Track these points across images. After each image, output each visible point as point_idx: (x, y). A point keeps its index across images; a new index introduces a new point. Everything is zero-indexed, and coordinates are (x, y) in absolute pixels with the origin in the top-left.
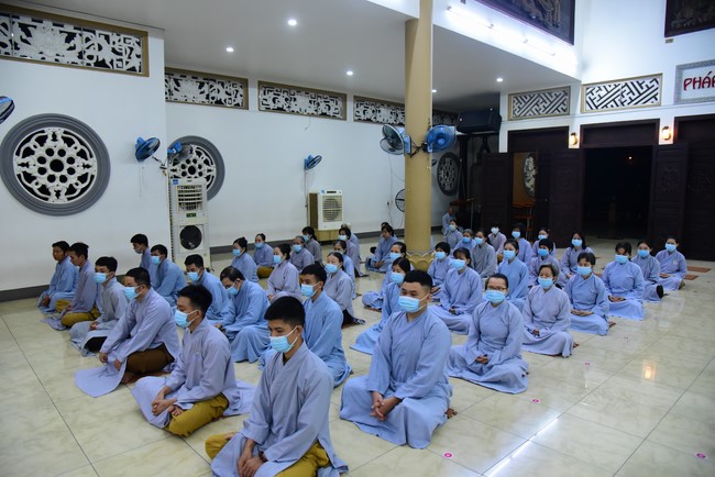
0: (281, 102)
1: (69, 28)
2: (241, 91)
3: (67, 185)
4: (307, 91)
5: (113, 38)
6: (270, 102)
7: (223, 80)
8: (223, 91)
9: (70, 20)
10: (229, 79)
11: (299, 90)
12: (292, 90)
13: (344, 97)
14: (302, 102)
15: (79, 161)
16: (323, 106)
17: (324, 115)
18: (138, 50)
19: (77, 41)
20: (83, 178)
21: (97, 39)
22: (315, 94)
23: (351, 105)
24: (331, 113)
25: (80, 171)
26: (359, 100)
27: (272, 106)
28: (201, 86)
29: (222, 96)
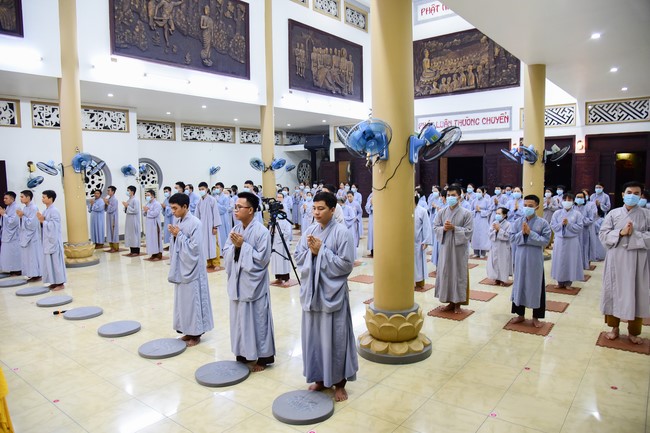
0: (195, 135)
1: (92, 111)
2: (171, 130)
3: (91, 189)
4: (211, 127)
5: (112, 114)
6: (188, 135)
7: (160, 124)
8: (160, 130)
9: (92, 108)
10: (164, 123)
11: (205, 127)
12: (201, 127)
13: (234, 129)
14: (208, 133)
15: (96, 177)
16: (220, 135)
17: (221, 140)
18: (123, 119)
19: (95, 117)
20: (98, 186)
21: (104, 115)
22: (215, 128)
23: (238, 133)
24: (225, 139)
25: (97, 183)
26: (243, 130)
27: (190, 137)
28: (148, 128)
29: (160, 133)
